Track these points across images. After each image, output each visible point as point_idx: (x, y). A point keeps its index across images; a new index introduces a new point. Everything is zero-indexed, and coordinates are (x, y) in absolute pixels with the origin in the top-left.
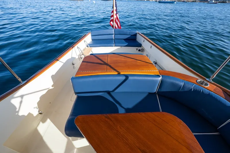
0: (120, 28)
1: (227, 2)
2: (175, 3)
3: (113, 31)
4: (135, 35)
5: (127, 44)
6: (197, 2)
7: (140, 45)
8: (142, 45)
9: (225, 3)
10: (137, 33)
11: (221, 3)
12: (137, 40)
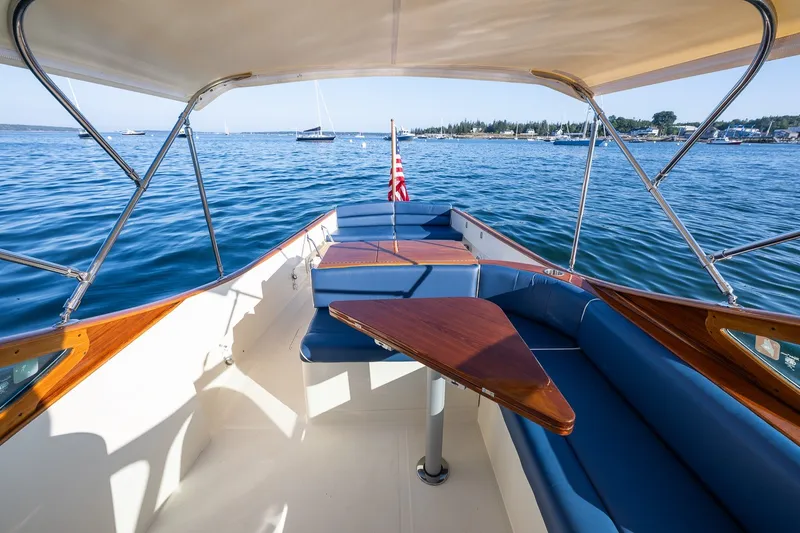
0: (407, 199)
1: (778, 140)
2: (606, 144)
3: (391, 207)
4: (448, 215)
5: (428, 234)
6: (677, 141)
7: (459, 237)
8: (465, 236)
9: (769, 142)
10: (450, 211)
11: (759, 142)
12: (453, 226)
